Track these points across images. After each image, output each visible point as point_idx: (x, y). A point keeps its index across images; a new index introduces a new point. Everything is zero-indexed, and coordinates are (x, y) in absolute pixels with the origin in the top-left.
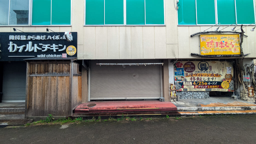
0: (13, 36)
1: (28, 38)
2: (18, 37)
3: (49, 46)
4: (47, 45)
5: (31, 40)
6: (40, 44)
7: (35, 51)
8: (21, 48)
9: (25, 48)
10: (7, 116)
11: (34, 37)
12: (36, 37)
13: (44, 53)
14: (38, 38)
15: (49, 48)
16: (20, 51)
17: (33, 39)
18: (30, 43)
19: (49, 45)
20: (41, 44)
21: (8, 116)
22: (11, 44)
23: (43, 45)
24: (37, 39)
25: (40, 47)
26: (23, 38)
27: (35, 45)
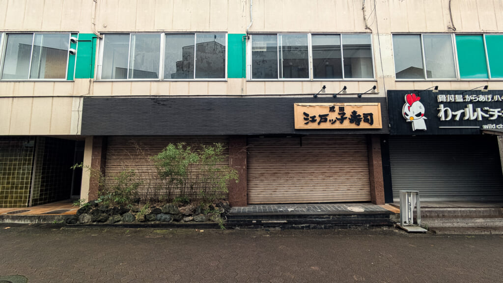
0: (445, 96)
1: (467, 99)
2: (452, 97)
3: (499, 112)
4: (496, 110)
5: (471, 102)
6: (486, 108)
7: (480, 119)
8: (459, 113)
9: (463, 115)
10: (487, 221)
11: (475, 97)
12: (478, 97)
13: (493, 122)
14: (482, 98)
15: (500, 114)
16: (457, 118)
17: (474, 101)
18: (471, 106)
19: (499, 110)
20: (488, 108)
21: (489, 221)
22: (442, 108)
23: (491, 110)
24: (480, 100)
25: (486, 112)
26: (459, 98)
27: (479, 109)
